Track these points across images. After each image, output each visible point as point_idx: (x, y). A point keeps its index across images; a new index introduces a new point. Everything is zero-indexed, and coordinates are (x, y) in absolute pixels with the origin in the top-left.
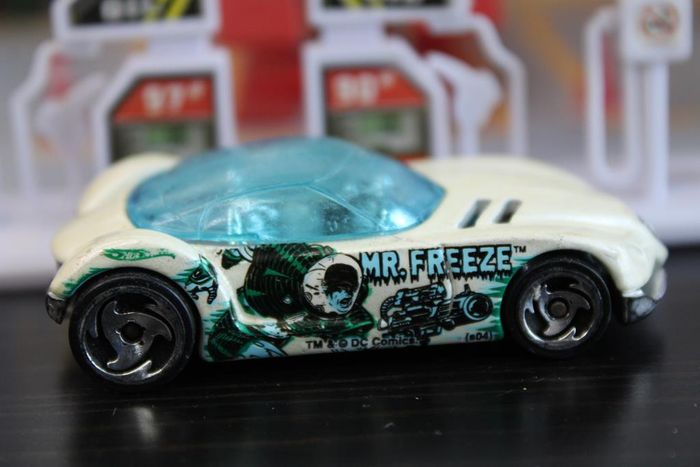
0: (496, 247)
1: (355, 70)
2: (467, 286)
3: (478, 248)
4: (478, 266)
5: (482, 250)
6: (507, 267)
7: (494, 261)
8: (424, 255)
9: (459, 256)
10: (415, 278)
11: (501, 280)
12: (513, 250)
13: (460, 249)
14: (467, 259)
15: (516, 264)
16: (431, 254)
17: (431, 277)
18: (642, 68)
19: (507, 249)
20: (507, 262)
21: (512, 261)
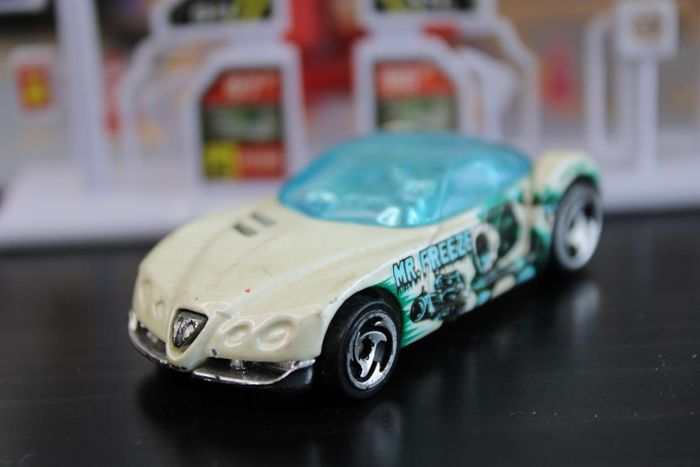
1: (398, 64)
18: (635, 64)
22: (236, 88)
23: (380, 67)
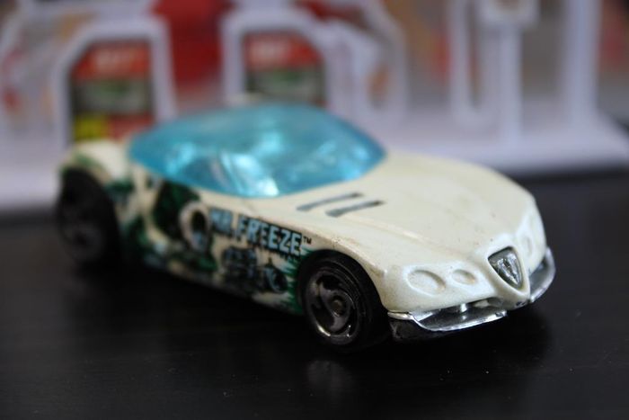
0: (292, 232)
2: (270, 260)
3: (281, 228)
4: (278, 244)
5: (284, 231)
6: (296, 253)
7: (289, 244)
8: (247, 221)
9: (267, 230)
10: (239, 239)
11: (291, 262)
12: (303, 239)
13: (270, 225)
14: (272, 236)
15: (303, 252)
16: (251, 223)
17: (249, 242)
19: (298, 236)
20: (297, 248)
21: (301, 249)
22: (104, 62)
23: (249, 39)
